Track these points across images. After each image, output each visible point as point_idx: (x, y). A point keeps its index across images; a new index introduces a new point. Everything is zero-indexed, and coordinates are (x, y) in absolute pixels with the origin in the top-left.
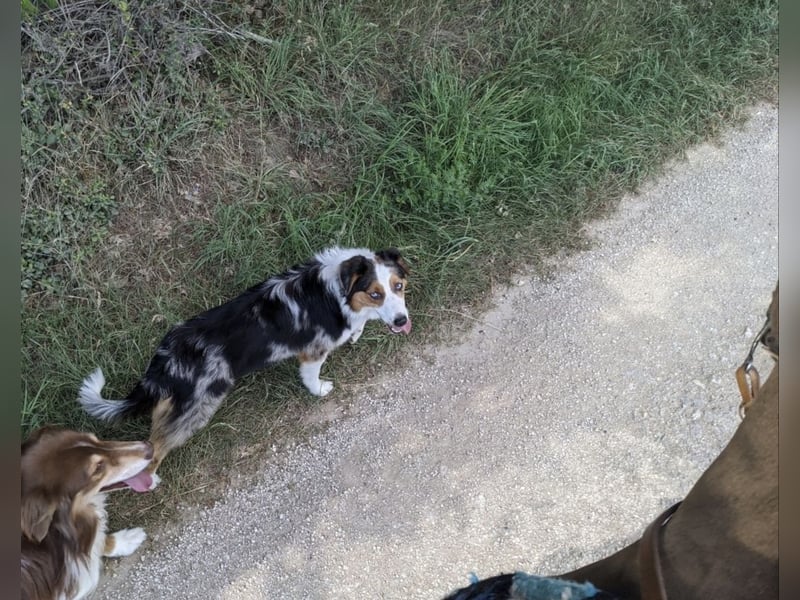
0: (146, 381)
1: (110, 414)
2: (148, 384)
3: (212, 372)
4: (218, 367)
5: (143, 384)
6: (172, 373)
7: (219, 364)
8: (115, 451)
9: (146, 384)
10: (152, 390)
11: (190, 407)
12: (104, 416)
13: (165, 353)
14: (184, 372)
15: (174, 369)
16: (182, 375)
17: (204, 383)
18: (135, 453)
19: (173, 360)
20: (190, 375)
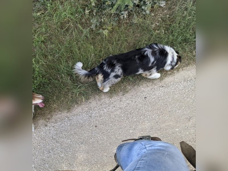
0: (97, 68)
1: (83, 73)
2: (97, 69)
3: (116, 72)
4: (118, 70)
5: (96, 68)
6: (104, 69)
7: (119, 69)
8: (34, 97)
9: (96, 69)
10: (98, 71)
11: (107, 80)
12: (81, 73)
13: (104, 62)
14: (108, 70)
15: (105, 68)
16: (107, 70)
17: (113, 74)
18: (39, 98)
19: (106, 65)
20: (109, 71)
